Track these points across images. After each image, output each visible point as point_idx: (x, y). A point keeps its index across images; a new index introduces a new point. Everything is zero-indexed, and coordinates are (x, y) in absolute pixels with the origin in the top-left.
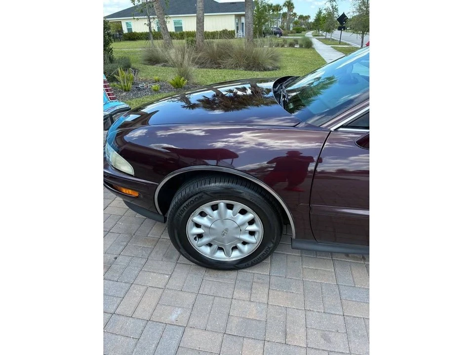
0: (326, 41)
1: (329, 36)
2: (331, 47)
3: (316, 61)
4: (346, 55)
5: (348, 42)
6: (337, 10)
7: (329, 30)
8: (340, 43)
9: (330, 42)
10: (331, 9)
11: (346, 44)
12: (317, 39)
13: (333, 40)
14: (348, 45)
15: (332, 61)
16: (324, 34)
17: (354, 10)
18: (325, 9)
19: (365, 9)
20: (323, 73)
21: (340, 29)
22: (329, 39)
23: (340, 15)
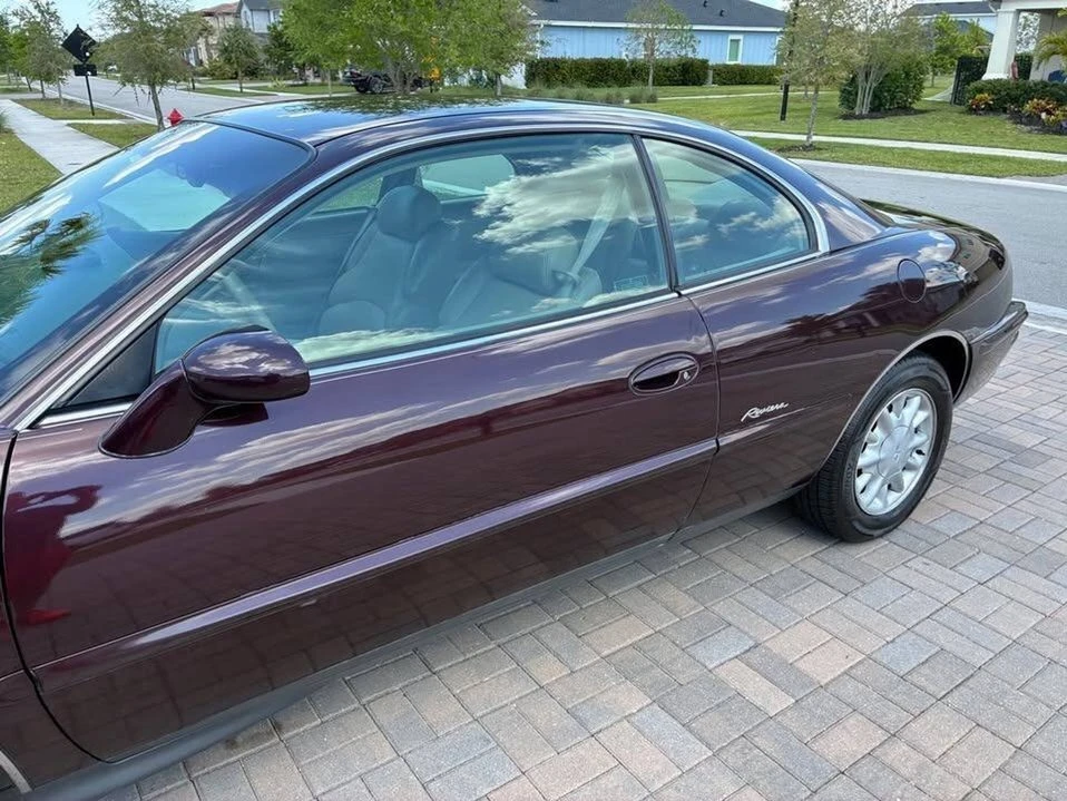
0: (47, 107)
1: (51, 91)
2: (69, 125)
3: (26, 171)
4: (123, 148)
5: (118, 110)
6: (54, 16)
7: (48, 77)
8: (94, 113)
9: (59, 108)
10: (35, 12)
11: (112, 115)
12: (14, 101)
13: (71, 103)
14: (121, 117)
15: (81, 167)
16: (36, 85)
17: (105, 22)
18: (15, 14)
19: (136, 19)
20: (66, 201)
21: (80, 71)
22: (56, 101)
23: (70, 32)
